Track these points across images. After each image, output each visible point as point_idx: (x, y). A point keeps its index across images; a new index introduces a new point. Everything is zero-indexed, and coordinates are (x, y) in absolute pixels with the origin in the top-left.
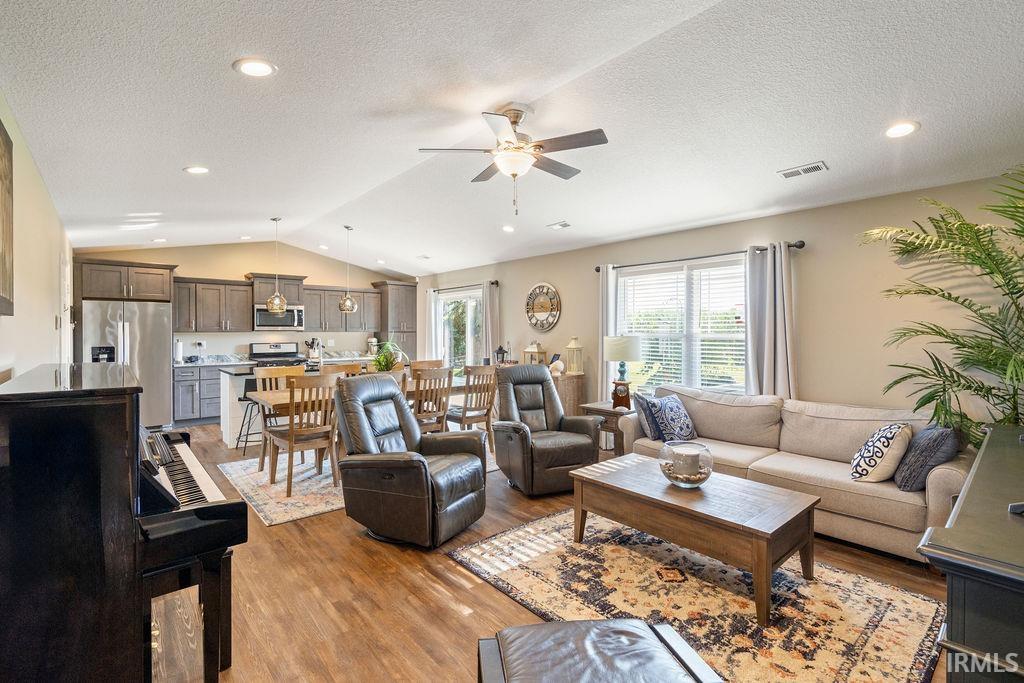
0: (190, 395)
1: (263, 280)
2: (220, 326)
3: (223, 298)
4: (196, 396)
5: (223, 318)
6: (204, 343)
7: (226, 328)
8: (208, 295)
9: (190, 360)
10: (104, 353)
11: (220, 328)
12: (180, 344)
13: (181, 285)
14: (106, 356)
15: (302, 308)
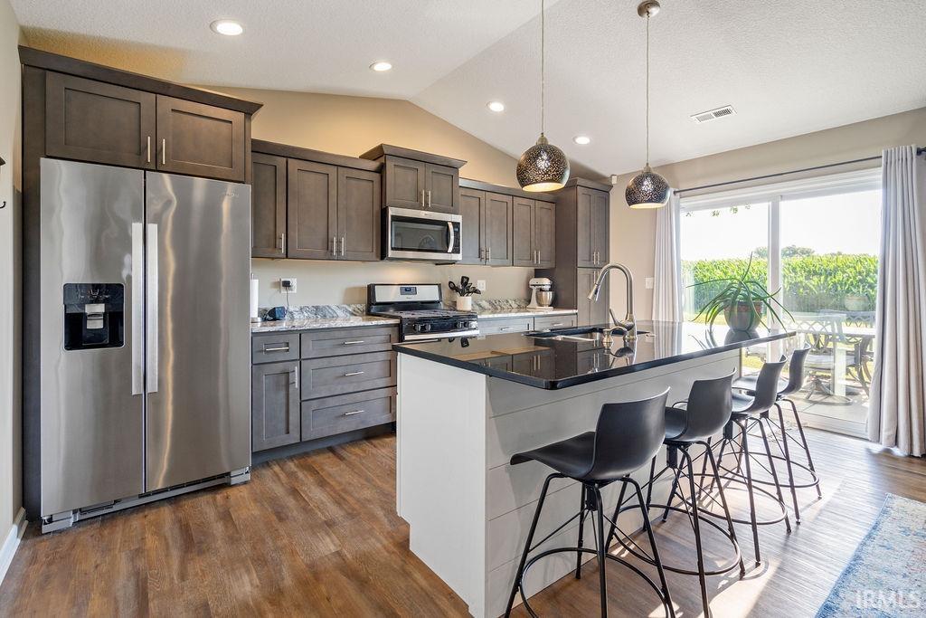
0: (283, 393)
1: (401, 162)
2: (328, 247)
3: (333, 192)
4: (294, 398)
5: (333, 231)
6: (294, 282)
7: (339, 252)
8: (308, 184)
9: (272, 315)
10: (96, 301)
11: (328, 252)
12: (255, 285)
13: (264, 159)
14: (100, 308)
15: (458, 218)
